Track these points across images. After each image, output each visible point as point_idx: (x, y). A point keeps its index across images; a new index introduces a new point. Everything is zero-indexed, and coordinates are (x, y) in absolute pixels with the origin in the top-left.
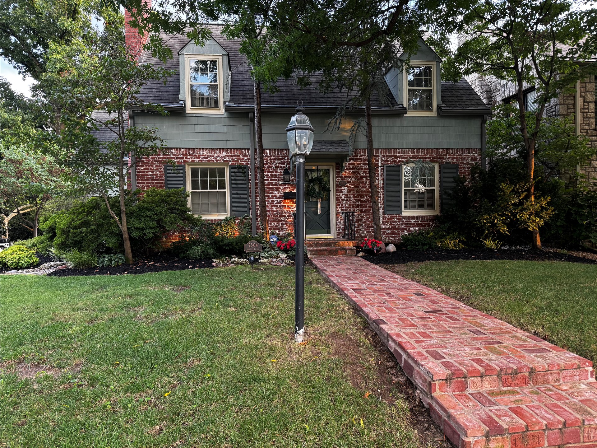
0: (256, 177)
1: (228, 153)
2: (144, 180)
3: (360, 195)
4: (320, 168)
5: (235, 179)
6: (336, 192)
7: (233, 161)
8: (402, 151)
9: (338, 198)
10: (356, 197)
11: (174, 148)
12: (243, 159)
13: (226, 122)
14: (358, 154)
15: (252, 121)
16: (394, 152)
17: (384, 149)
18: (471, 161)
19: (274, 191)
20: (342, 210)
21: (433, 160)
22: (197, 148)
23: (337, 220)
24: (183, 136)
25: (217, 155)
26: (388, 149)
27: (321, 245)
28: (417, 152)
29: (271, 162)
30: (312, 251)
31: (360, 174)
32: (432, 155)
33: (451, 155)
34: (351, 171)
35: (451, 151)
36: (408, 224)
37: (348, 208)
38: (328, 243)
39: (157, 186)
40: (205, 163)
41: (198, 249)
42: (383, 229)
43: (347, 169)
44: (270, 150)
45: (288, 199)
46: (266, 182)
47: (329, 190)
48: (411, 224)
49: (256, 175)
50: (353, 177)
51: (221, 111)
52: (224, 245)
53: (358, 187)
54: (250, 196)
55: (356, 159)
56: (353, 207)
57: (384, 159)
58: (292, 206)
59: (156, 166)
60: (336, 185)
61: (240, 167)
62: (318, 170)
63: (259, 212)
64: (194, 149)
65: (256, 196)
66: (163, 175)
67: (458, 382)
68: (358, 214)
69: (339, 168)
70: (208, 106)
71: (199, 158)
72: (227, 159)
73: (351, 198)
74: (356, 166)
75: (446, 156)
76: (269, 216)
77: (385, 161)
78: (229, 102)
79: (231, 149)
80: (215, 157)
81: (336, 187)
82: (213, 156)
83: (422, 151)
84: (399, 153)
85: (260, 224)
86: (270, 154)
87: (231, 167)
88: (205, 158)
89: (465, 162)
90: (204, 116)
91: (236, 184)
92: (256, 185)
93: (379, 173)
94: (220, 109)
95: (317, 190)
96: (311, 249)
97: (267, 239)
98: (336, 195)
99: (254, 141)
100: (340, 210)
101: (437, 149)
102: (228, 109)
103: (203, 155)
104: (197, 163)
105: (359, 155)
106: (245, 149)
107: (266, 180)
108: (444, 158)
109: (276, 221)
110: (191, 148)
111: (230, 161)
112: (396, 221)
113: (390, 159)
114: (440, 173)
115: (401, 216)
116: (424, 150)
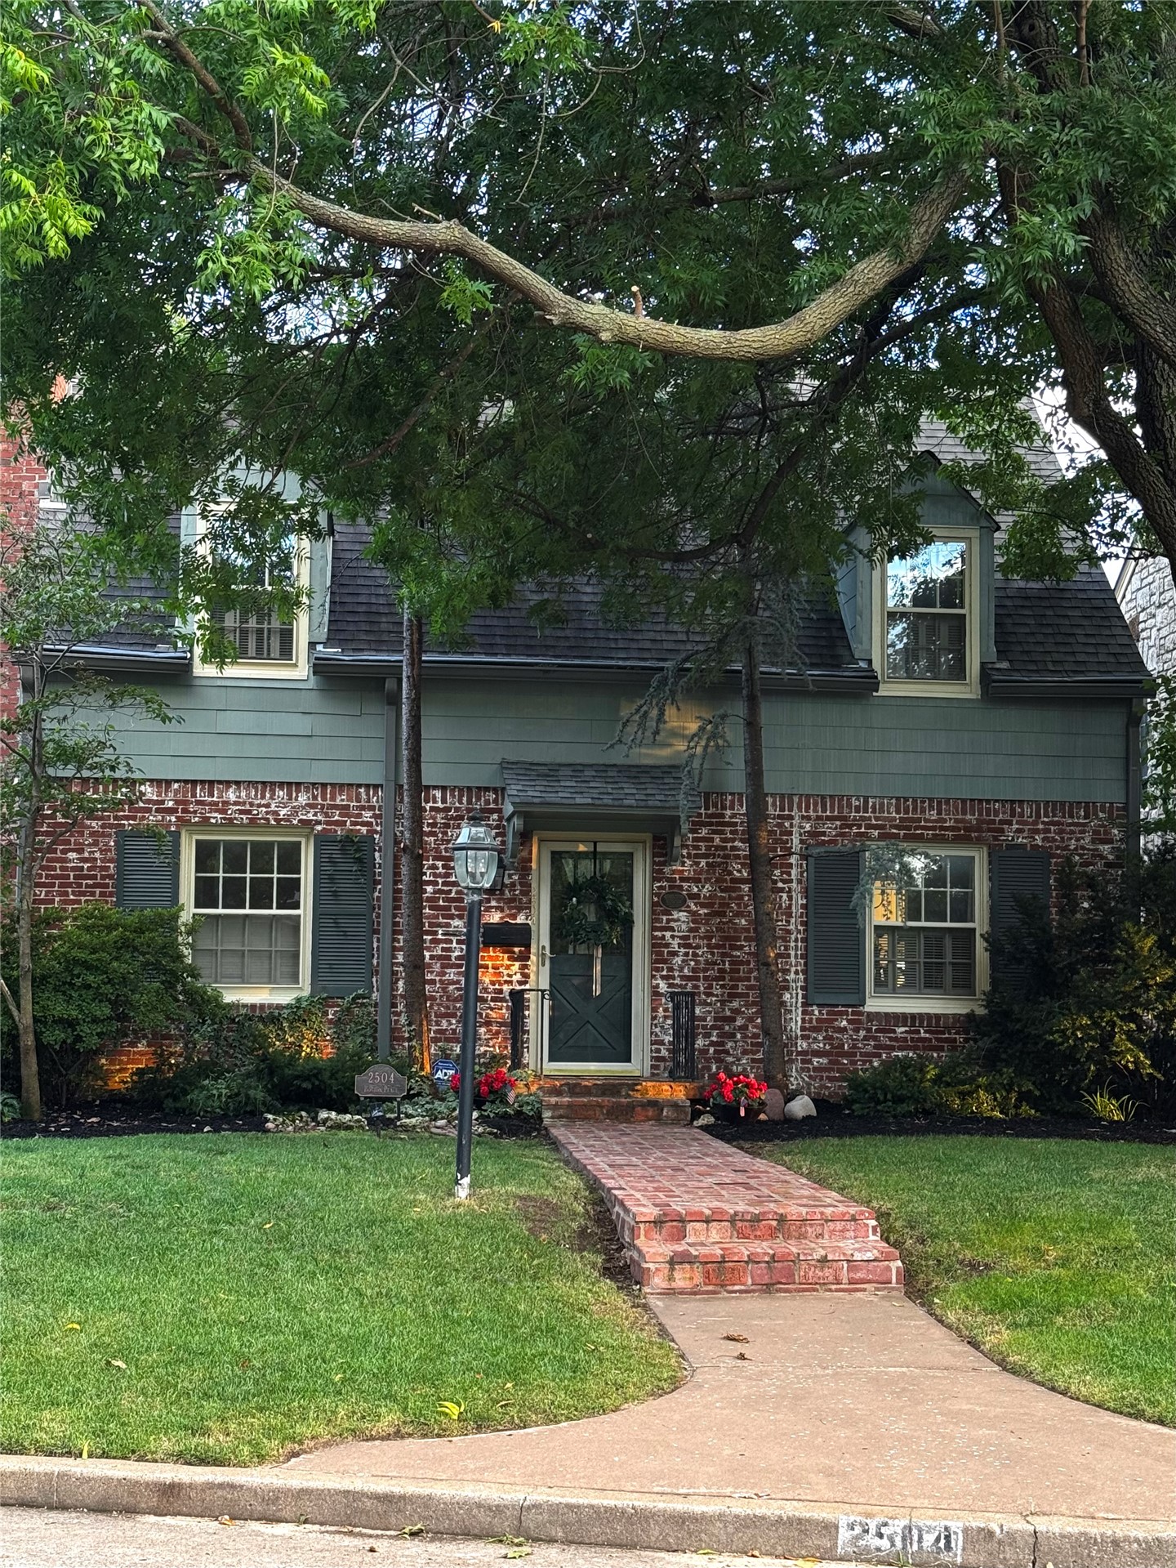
0: (397, 874)
1: (315, 798)
2: (53, 876)
3: (729, 941)
4: (601, 848)
5: (332, 879)
6: (654, 929)
7: (327, 823)
8: (866, 802)
9: (657, 947)
10: (717, 946)
11: (151, 781)
12: (360, 816)
13: (313, 701)
14: (724, 808)
15: (394, 700)
16: (841, 808)
17: (808, 796)
18: (1093, 841)
19: (452, 917)
20: (670, 986)
21: (964, 836)
22: (220, 782)
23: (654, 1018)
24: (179, 745)
25: (279, 804)
26: (823, 797)
27: (587, 1091)
28: (915, 810)
29: (447, 826)
30: (556, 1106)
31: (730, 873)
32: (962, 821)
33: (1025, 823)
34: (703, 863)
35: (1027, 811)
36: (884, 1039)
37: (688, 978)
38: (611, 1087)
39: (93, 893)
40: (242, 825)
41: (220, 1088)
42: (803, 1053)
43: (689, 856)
44: (444, 788)
45: (495, 945)
46: (429, 889)
47: (628, 923)
48: (896, 1039)
49: (396, 866)
50: (707, 880)
51: (300, 670)
52: (297, 1077)
53: (723, 914)
54: (377, 932)
55: (718, 824)
56: (706, 978)
57: (808, 827)
58: (508, 967)
59: (92, 834)
60: (654, 904)
61: (348, 841)
62: (594, 855)
63: (401, 984)
64: (211, 783)
65: (395, 932)
66: (110, 861)
67: (672, 1227)
68: (723, 1002)
69: (663, 850)
70: (259, 655)
71: (224, 812)
72: (310, 816)
73: (698, 947)
74: (717, 848)
75: (1010, 823)
76: (433, 998)
77: (813, 834)
78: (325, 645)
79: (324, 785)
80: (273, 807)
81: (653, 912)
82: (268, 806)
83: (931, 808)
84: (857, 810)
85: (403, 1019)
86: (444, 801)
87: (322, 841)
88: (241, 812)
89: (1073, 844)
90: (246, 684)
91: (335, 894)
92: (395, 899)
93: (793, 872)
94: (295, 665)
95: (592, 918)
96: (553, 1100)
97: (422, 1069)
98: (654, 938)
99: (397, 762)
100: (663, 987)
101: (980, 801)
102: (321, 667)
103: (236, 803)
104: (216, 825)
105: (729, 812)
106: (367, 786)
107: (429, 883)
108: (1002, 831)
109: (454, 1015)
110: (203, 782)
111: (318, 823)
112: (845, 1029)
113: (830, 829)
114: (990, 879)
115: (861, 1014)
116: (939, 803)
